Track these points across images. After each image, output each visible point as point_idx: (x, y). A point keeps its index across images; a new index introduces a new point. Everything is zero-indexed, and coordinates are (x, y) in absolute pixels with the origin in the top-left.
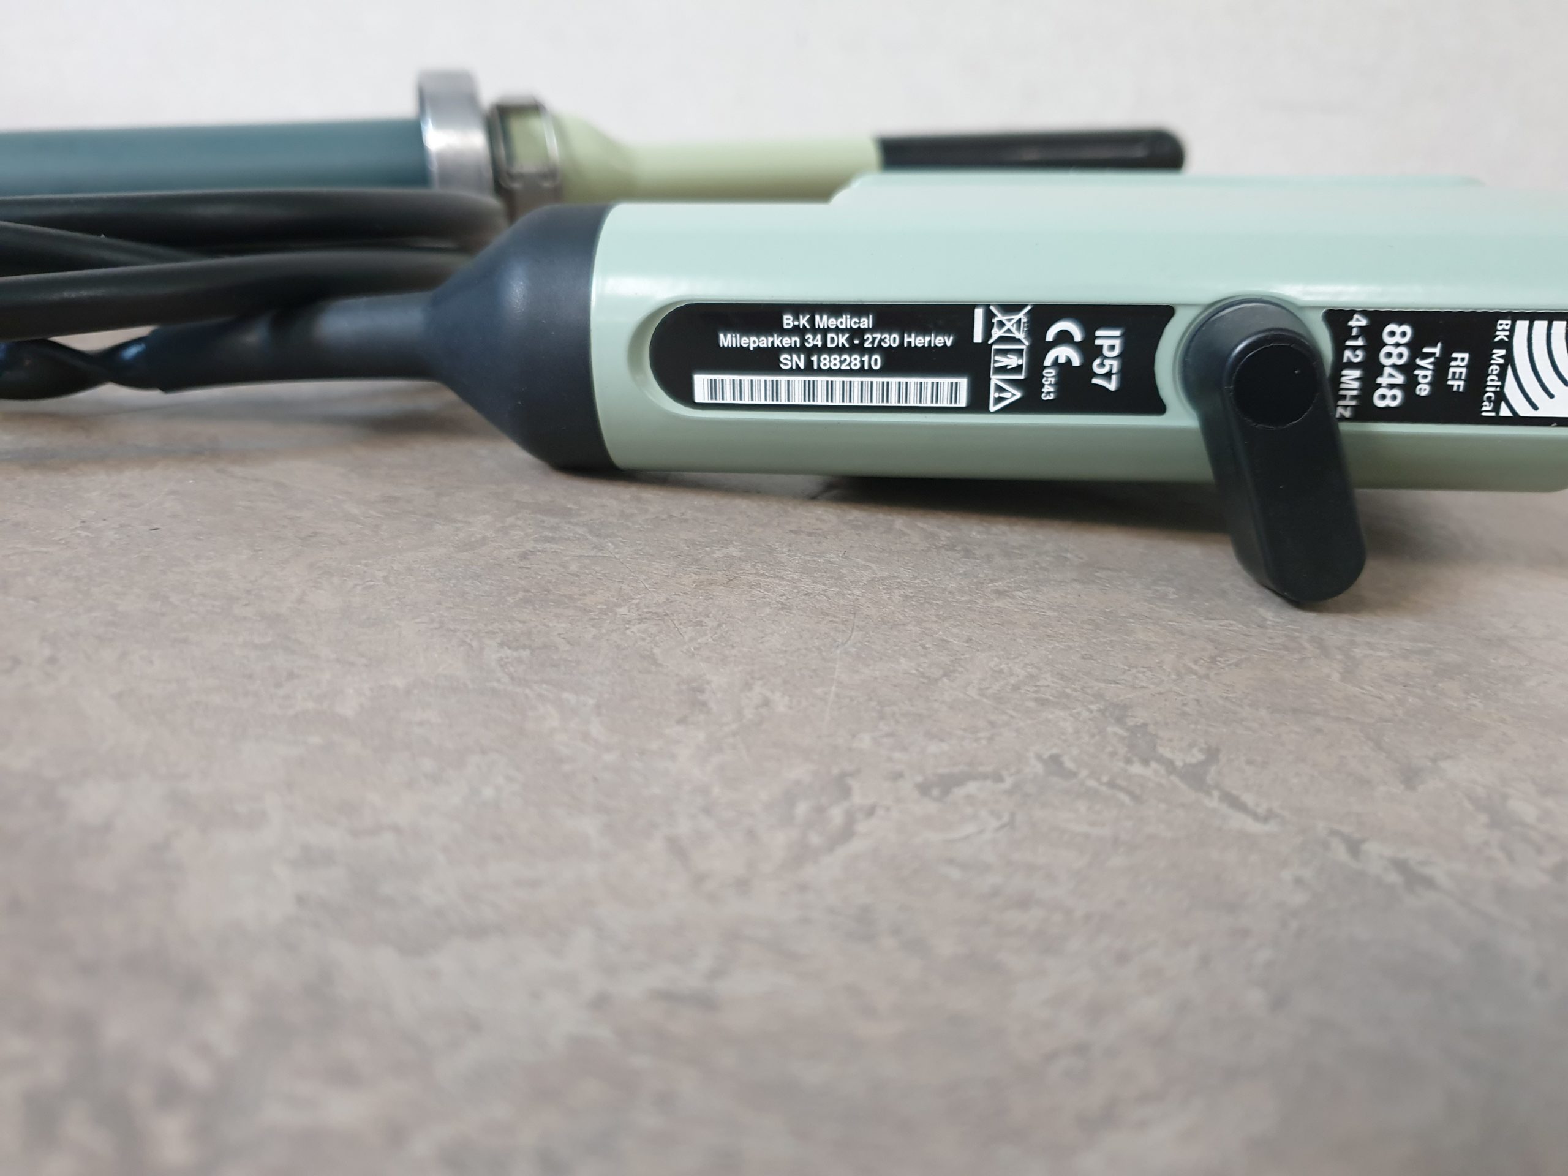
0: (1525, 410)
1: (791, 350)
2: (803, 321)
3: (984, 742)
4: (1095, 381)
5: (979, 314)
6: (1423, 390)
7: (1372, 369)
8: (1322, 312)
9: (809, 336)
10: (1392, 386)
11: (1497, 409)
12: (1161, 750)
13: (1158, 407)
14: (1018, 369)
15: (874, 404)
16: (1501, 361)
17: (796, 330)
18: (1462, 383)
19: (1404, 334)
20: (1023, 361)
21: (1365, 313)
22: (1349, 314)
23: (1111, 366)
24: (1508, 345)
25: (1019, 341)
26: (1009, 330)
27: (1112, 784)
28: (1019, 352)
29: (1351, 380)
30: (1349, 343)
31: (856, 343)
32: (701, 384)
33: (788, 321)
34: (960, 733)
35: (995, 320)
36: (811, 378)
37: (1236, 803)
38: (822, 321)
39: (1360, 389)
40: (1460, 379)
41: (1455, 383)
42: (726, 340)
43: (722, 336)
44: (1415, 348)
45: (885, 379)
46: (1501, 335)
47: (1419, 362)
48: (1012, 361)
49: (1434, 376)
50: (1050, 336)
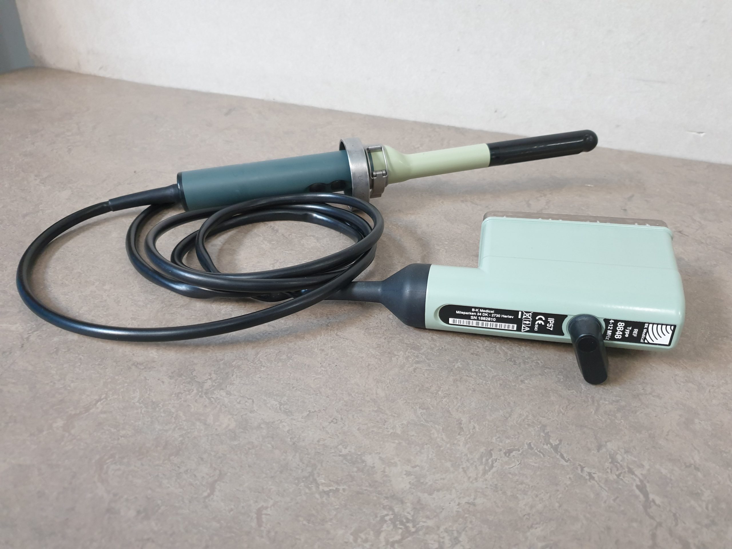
0: (651, 341)
1: (473, 315)
2: (477, 310)
3: (517, 439)
4: (547, 328)
5: (520, 313)
6: (627, 336)
7: (614, 331)
8: (603, 319)
9: (478, 313)
10: (619, 335)
11: (644, 341)
12: (551, 441)
13: (563, 334)
14: (529, 324)
15: (493, 327)
16: (646, 332)
17: (475, 312)
18: (636, 335)
19: (623, 325)
20: (530, 323)
21: (613, 320)
22: (610, 320)
23: (551, 325)
24: (647, 329)
25: (530, 319)
26: (527, 316)
27: (540, 452)
28: (529, 321)
29: (609, 333)
30: (609, 325)
31: (490, 315)
32: (451, 320)
33: (473, 310)
34: (512, 436)
35: (524, 314)
36: (478, 321)
37: (562, 457)
38: (481, 311)
39: (611, 335)
40: (636, 334)
41: (634, 335)
42: (458, 312)
43: (457, 311)
44: (625, 328)
45: (496, 323)
46: (646, 327)
47: (626, 330)
48: (528, 322)
49: (630, 333)
50: (537, 318)
